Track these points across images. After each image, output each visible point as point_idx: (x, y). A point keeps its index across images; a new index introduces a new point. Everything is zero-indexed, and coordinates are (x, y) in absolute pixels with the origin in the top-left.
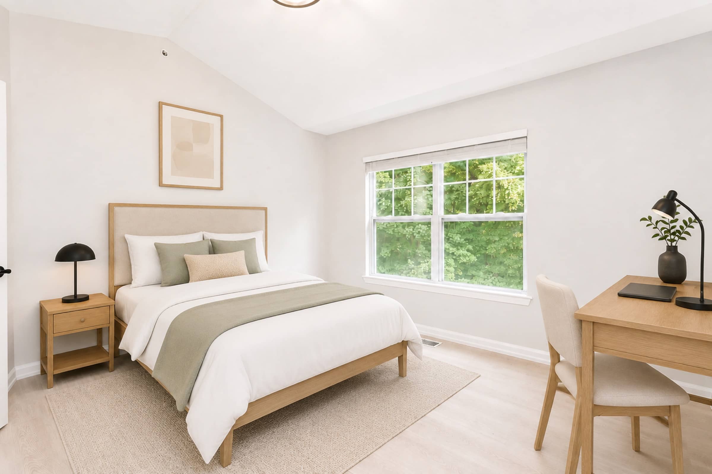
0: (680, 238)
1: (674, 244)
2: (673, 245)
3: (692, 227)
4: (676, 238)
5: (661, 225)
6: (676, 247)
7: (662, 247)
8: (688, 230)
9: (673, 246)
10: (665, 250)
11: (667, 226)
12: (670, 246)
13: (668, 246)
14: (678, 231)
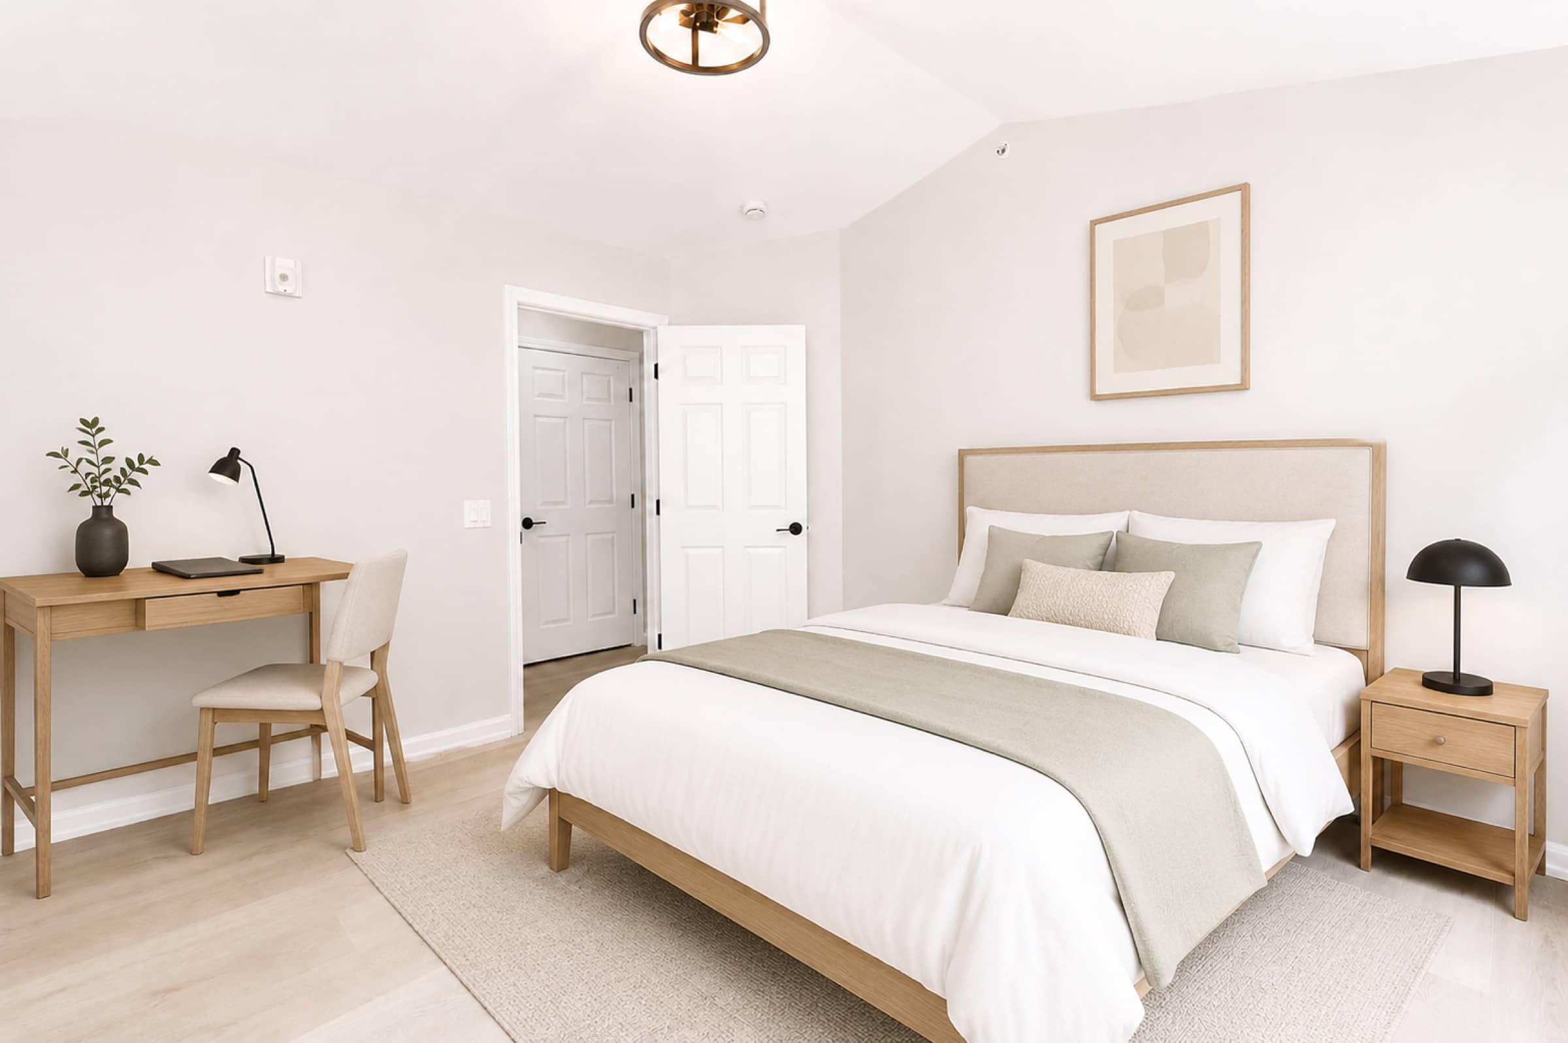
0: (119, 490)
1: (106, 503)
2: (104, 504)
3: (145, 472)
4: (113, 491)
5: (84, 468)
6: (110, 508)
7: (84, 509)
8: (135, 475)
9: (106, 506)
10: (89, 515)
11: (94, 470)
12: (99, 507)
13: (95, 508)
14: (117, 479)
